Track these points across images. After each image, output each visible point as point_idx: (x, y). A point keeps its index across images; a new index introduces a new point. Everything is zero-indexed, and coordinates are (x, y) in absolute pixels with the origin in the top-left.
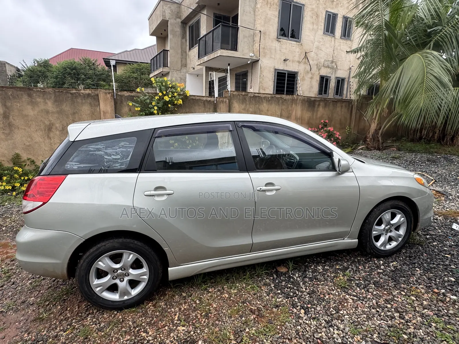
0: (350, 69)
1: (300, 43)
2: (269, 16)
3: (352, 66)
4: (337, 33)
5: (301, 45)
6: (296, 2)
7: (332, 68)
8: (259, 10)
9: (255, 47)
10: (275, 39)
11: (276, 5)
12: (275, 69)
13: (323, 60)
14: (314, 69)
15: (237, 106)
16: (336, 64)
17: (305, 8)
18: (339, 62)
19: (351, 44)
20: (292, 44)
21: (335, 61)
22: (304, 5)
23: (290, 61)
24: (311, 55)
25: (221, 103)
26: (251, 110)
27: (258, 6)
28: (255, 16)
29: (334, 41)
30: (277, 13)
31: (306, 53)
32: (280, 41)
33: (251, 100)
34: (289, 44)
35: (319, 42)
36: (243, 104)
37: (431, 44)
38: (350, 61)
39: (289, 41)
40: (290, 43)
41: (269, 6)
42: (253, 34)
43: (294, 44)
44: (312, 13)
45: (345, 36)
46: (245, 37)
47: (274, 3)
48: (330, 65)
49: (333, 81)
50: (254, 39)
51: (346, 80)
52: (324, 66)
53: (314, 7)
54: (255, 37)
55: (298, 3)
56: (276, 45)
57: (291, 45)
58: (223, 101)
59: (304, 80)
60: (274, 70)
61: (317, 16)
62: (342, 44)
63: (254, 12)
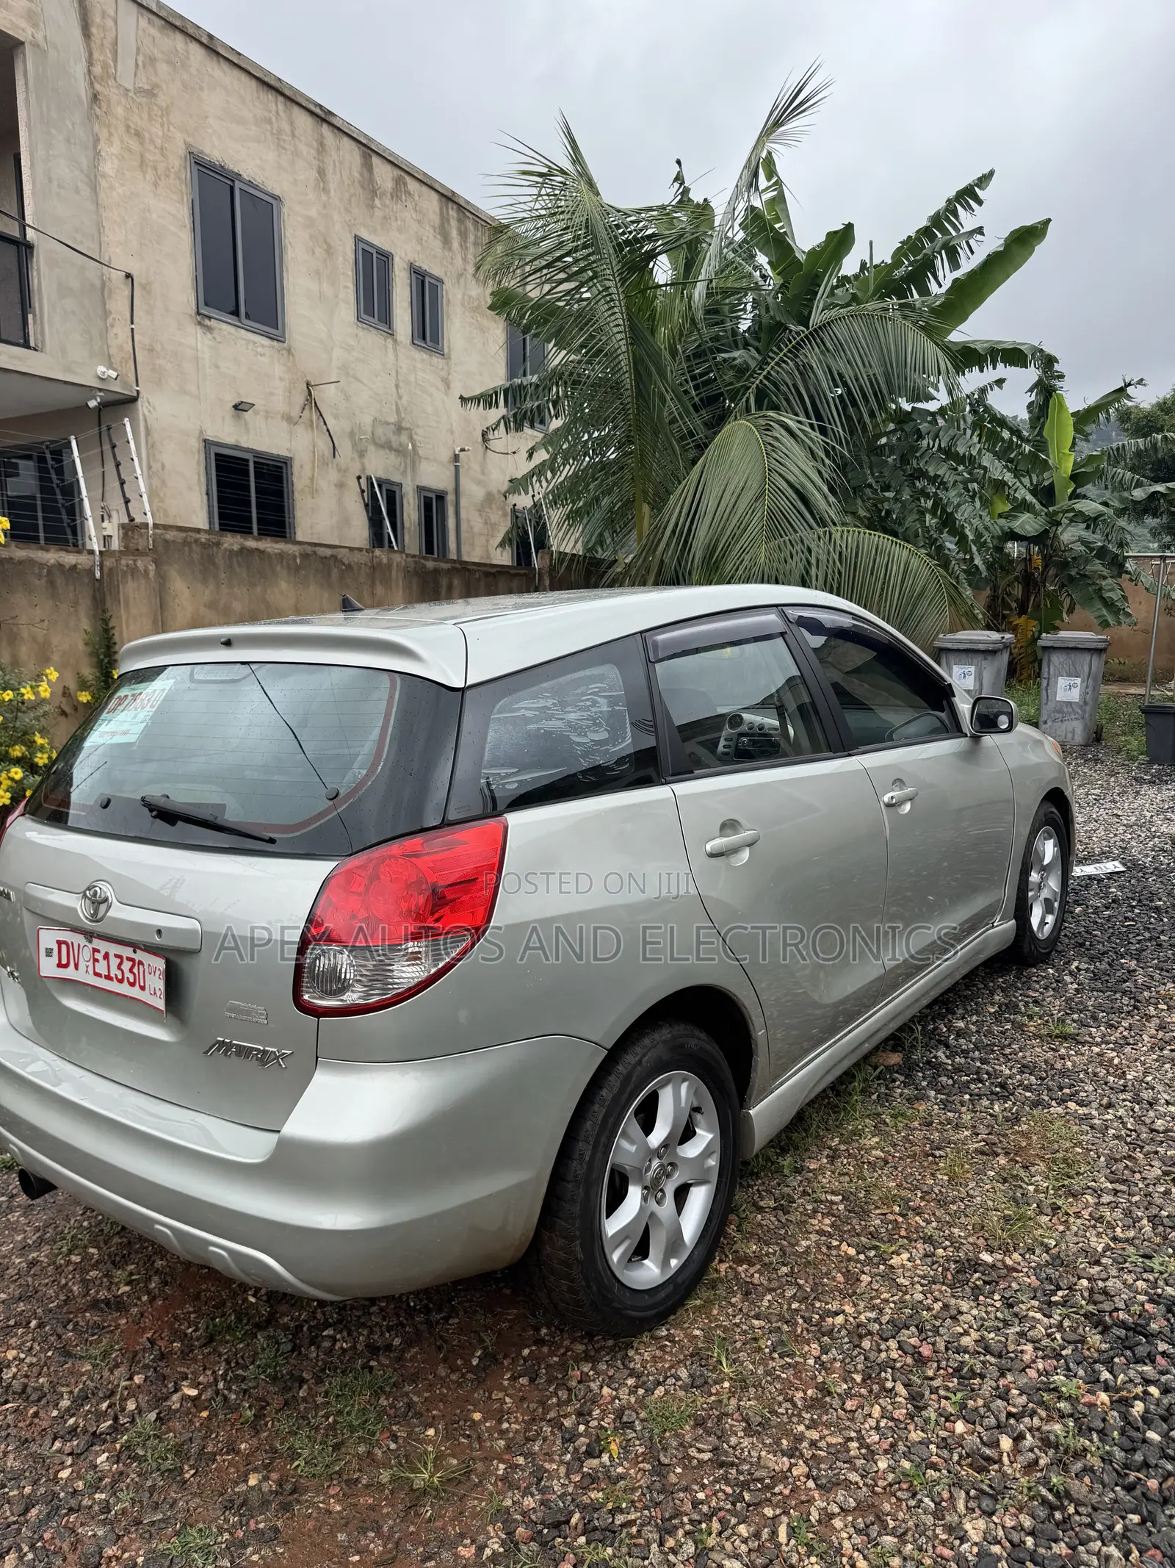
0: (456, 458)
1: (285, 345)
2: (154, 216)
3: (462, 450)
4: (399, 322)
5: (289, 351)
6: (250, 183)
7: (400, 451)
8: (112, 188)
9: (113, 343)
10: (190, 315)
11: (180, 179)
12: (205, 441)
13: (367, 420)
14: (345, 448)
15: (187, 592)
16: (411, 438)
17: (285, 210)
18: (420, 431)
19: (446, 368)
20: (255, 343)
21: (408, 426)
22: (277, 198)
23: (256, 413)
24: (327, 396)
25: (129, 578)
26: (237, 606)
27: (108, 167)
28: (101, 210)
29: (395, 350)
30: (183, 212)
31: (308, 384)
32: (209, 329)
33: (235, 565)
34: (243, 342)
35: (349, 349)
36: (205, 581)
37: (748, 399)
38: (452, 432)
39: (243, 331)
40: (248, 341)
41: (150, 176)
42: (98, 283)
43: (263, 346)
44: (311, 237)
45: (424, 338)
46: (64, 291)
47: (168, 169)
48: (394, 440)
49: (411, 500)
50: (105, 304)
51: (450, 498)
52: (376, 444)
53: (313, 212)
54: (110, 297)
55: (256, 187)
56: (194, 339)
57: (251, 346)
58: (133, 571)
59: (317, 491)
60: (202, 444)
61: (329, 250)
62: (419, 365)
63: (94, 188)
